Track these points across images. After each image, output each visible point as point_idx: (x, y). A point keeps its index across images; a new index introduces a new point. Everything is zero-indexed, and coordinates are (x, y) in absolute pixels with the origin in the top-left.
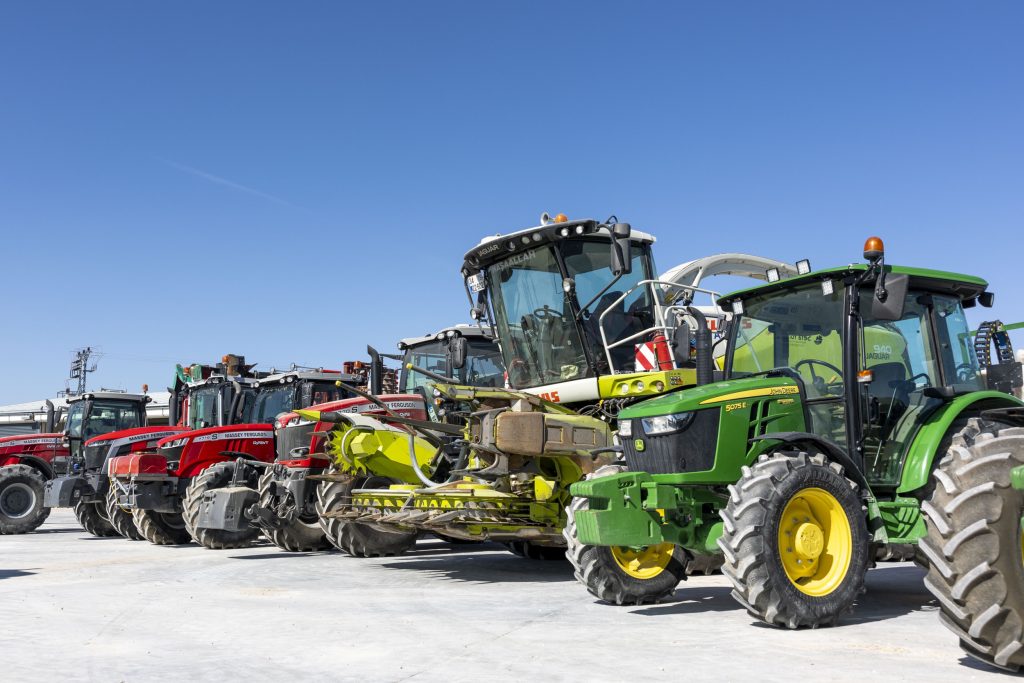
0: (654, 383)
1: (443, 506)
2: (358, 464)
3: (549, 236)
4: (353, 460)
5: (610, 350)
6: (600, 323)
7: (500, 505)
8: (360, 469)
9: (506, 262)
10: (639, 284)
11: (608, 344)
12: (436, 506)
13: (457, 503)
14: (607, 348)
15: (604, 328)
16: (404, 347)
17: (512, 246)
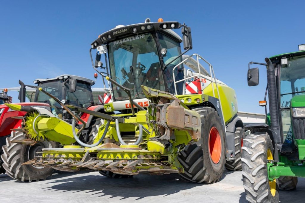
0: (196, 100)
1: (125, 158)
2: (41, 135)
3: (155, 27)
4: (38, 132)
5: (176, 84)
6: (173, 72)
7: (154, 156)
8: (41, 137)
9: (124, 40)
10: (194, 55)
11: (176, 81)
12: (120, 157)
13: (133, 155)
14: (175, 82)
15: (175, 74)
16: (39, 82)
17: (135, 30)
